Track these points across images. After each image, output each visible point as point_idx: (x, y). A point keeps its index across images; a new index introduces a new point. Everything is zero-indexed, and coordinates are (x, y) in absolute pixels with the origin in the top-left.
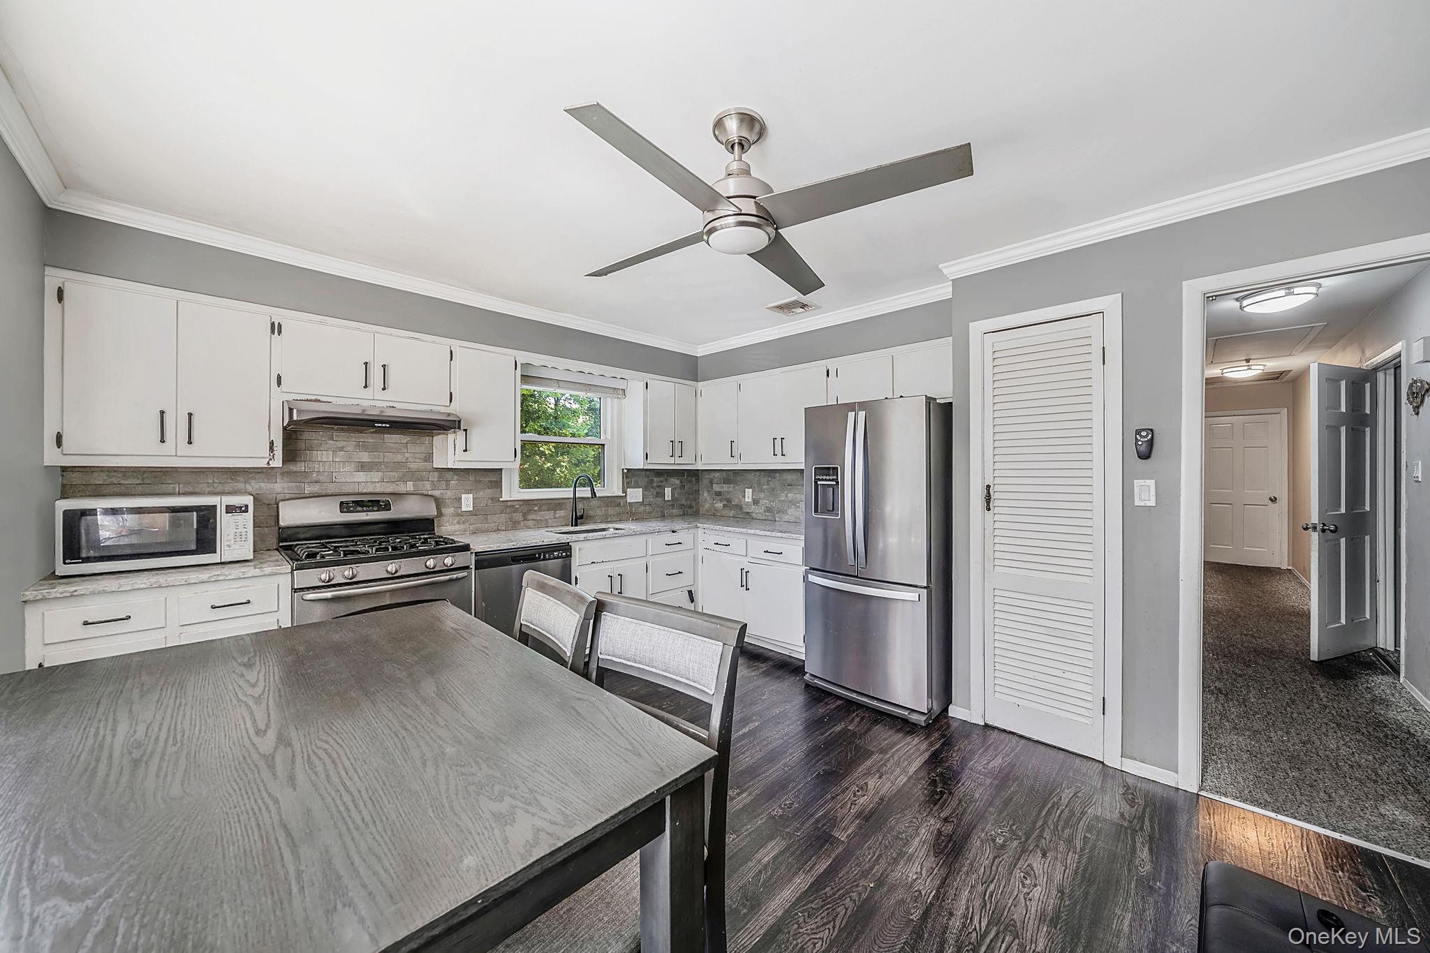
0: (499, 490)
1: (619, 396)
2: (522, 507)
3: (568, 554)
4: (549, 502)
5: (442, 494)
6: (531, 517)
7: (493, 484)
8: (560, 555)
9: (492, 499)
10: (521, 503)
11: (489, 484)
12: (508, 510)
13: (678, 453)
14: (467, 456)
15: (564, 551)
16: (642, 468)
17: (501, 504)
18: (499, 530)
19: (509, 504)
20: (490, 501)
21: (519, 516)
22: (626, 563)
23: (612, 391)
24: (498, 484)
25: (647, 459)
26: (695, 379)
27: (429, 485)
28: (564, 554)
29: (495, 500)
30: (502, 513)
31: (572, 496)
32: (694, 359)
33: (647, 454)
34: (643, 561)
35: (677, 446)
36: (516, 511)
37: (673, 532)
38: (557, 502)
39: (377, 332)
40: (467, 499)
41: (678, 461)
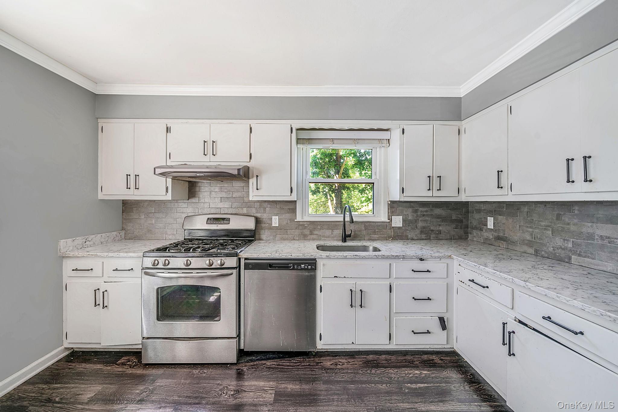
0: (294, 214)
1: (383, 145)
2: (310, 226)
3: (313, 267)
4: (328, 223)
5: (261, 215)
6: (316, 232)
7: (291, 211)
8: (306, 267)
9: (290, 220)
10: (309, 223)
11: (289, 211)
12: (300, 227)
13: (436, 186)
14: (260, 192)
15: (309, 264)
16: (398, 200)
17: (296, 223)
18: (294, 239)
19: (301, 223)
20: (289, 221)
21: (307, 232)
22: (369, 282)
23: (377, 142)
24: (294, 211)
25: (403, 193)
26: (459, 118)
27: (254, 210)
28: (310, 267)
29: (292, 220)
30: (296, 229)
31: (342, 220)
32: (457, 101)
33: (403, 189)
34: (388, 283)
35: (436, 181)
36: (305, 228)
37: (421, 260)
38: (334, 223)
39: (212, 123)
40: (275, 219)
41: (436, 193)
